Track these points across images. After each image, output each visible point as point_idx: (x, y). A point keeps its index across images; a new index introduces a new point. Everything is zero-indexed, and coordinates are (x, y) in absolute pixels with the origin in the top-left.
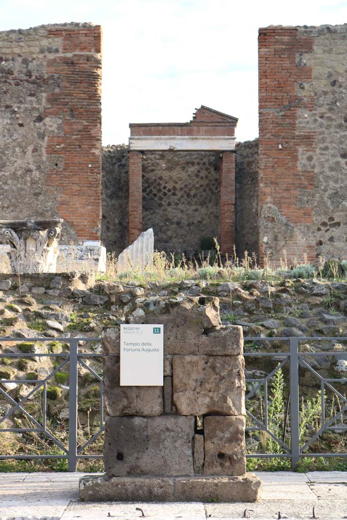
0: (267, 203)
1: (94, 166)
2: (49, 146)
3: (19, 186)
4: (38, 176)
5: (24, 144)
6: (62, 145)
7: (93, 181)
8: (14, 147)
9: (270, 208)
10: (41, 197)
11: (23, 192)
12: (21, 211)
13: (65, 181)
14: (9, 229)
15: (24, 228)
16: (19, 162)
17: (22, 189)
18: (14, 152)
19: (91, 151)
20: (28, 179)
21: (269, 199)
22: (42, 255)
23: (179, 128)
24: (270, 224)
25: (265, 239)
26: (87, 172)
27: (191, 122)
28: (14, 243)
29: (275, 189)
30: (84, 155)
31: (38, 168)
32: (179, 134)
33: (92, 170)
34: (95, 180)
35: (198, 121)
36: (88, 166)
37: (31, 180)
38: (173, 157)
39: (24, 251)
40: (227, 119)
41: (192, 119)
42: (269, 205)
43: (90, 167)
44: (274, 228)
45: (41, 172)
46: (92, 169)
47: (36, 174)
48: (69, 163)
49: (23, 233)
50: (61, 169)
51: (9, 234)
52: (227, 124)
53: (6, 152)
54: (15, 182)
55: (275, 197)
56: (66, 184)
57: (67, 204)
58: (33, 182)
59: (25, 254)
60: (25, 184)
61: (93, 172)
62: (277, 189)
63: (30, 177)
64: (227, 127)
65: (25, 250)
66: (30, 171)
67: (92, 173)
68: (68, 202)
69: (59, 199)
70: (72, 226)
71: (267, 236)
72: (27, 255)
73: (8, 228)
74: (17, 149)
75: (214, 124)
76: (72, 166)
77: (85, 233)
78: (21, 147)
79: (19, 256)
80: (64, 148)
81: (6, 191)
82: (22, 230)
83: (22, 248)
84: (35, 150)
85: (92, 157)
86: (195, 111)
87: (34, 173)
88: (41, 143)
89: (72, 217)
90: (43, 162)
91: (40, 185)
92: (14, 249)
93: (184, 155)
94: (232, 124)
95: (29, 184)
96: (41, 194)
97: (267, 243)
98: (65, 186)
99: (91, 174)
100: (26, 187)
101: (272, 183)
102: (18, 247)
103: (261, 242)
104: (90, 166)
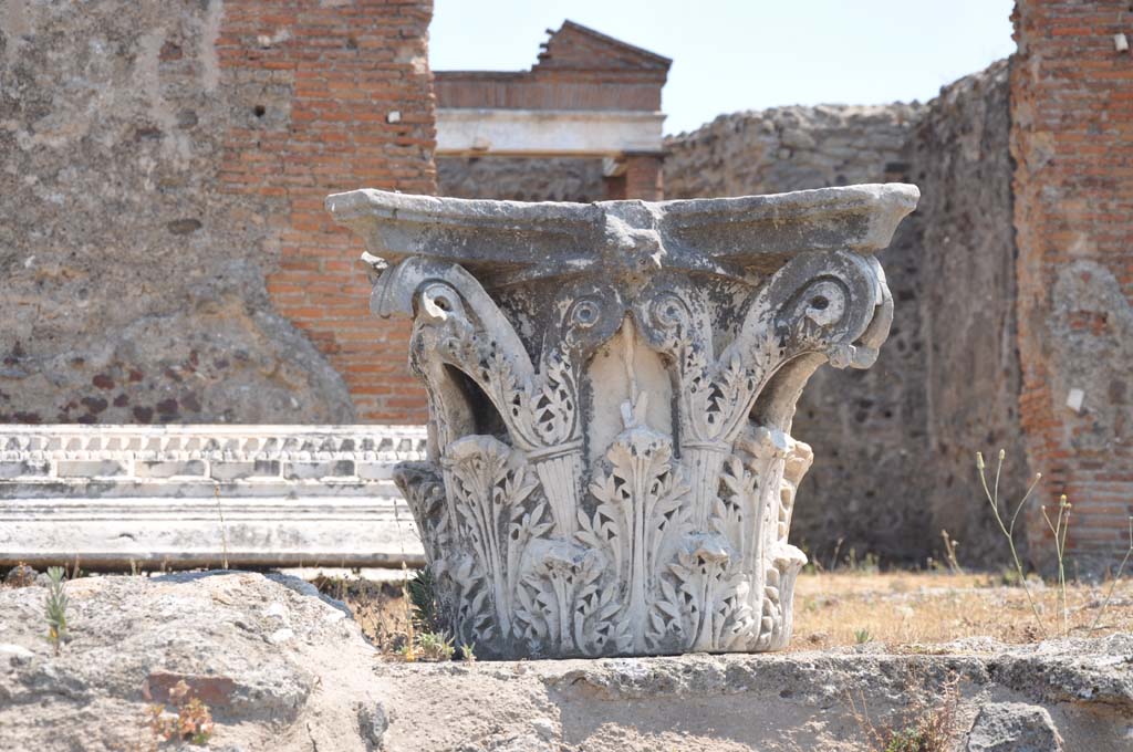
0: (1073, 260)
1: (410, 116)
2: (228, 36)
3: (110, 192)
4: (187, 155)
5: (124, 24)
6: (282, 35)
7: (408, 178)
8: (82, 35)
9: (1086, 277)
10: (202, 239)
11: (125, 219)
12: (118, 294)
13: (299, 175)
14: (455, 274)
15: (581, 263)
16: (107, 95)
17: (120, 206)
18: (84, 55)
19: (397, 61)
20: (146, 163)
21: (1080, 245)
22: (724, 491)
23: (502, 88)
24: (1089, 339)
25: (1075, 400)
26: (382, 141)
27: (535, 68)
28: (491, 390)
29: (1103, 207)
30: (370, 74)
31: (188, 120)
32: (503, 103)
33: (402, 134)
34: (415, 173)
35: (557, 65)
36: (387, 119)
37: (158, 173)
38: (464, 179)
39: (576, 459)
40: (639, 60)
41: (537, 62)
42: (1082, 266)
43: (395, 123)
44: (1104, 354)
45: (199, 137)
46: (402, 128)
47: (178, 147)
48: (311, 104)
49: (564, 305)
50: (281, 129)
51: (459, 315)
52: (640, 76)
53: (50, 54)
54: (93, 176)
55: (1105, 237)
56: (300, 189)
57: (303, 267)
58: (166, 180)
59: (586, 480)
60: (135, 185)
61: (405, 140)
62: (1112, 205)
63: (154, 154)
64: (639, 86)
65: (586, 450)
66: (153, 133)
67: (404, 145)
68: (311, 256)
69: (272, 244)
70: (328, 351)
71: (1081, 386)
72: (603, 489)
73: (445, 262)
74: (98, 46)
75: (601, 76)
76: (323, 117)
77: (379, 379)
78: (111, 35)
79: (529, 505)
80: (288, 43)
81: (55, 211)
82: (555, 284)
83: (562, 429)
84: (171, 51)
85: (402, 84)
86: (546, 38)
87: (169, 141)
88: (196, 21)
89: (326, 318)
90: (205, 100)
91: (194, 191)
92: (489, 443)
93: (493, 174)
94: (653, 76)
95: (149, 186)
96: (198, 225)
97: (1083, 413)
98: (298, 195)
99: (400, 150)
100: (136, 198)
101: (1090, 182)
102: (521, 423)
103: (1057, 408)
104: (394, 116)
